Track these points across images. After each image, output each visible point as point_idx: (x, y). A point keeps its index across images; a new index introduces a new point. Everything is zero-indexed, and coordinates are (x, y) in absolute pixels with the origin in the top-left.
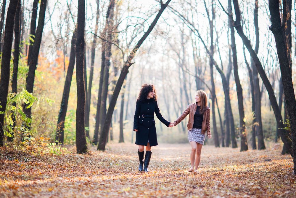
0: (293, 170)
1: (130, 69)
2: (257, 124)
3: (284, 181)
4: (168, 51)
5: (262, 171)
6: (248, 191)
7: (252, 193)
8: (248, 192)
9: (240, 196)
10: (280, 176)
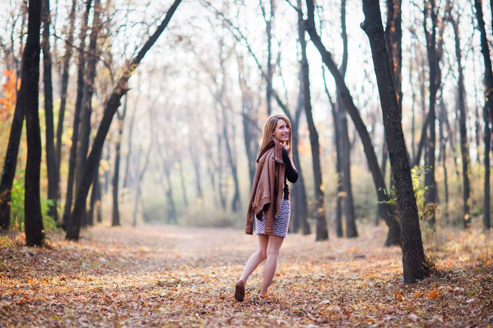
0: (402, 274)
1: (122, 100)
2: (343, 194)
3: (385, 296)
4: (197, 73)
5: (348, 277)
6: (317, 315)
7: (324, 319)
8: (318, 317)
9: (301, 326)
10: (379, 287)
